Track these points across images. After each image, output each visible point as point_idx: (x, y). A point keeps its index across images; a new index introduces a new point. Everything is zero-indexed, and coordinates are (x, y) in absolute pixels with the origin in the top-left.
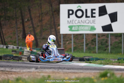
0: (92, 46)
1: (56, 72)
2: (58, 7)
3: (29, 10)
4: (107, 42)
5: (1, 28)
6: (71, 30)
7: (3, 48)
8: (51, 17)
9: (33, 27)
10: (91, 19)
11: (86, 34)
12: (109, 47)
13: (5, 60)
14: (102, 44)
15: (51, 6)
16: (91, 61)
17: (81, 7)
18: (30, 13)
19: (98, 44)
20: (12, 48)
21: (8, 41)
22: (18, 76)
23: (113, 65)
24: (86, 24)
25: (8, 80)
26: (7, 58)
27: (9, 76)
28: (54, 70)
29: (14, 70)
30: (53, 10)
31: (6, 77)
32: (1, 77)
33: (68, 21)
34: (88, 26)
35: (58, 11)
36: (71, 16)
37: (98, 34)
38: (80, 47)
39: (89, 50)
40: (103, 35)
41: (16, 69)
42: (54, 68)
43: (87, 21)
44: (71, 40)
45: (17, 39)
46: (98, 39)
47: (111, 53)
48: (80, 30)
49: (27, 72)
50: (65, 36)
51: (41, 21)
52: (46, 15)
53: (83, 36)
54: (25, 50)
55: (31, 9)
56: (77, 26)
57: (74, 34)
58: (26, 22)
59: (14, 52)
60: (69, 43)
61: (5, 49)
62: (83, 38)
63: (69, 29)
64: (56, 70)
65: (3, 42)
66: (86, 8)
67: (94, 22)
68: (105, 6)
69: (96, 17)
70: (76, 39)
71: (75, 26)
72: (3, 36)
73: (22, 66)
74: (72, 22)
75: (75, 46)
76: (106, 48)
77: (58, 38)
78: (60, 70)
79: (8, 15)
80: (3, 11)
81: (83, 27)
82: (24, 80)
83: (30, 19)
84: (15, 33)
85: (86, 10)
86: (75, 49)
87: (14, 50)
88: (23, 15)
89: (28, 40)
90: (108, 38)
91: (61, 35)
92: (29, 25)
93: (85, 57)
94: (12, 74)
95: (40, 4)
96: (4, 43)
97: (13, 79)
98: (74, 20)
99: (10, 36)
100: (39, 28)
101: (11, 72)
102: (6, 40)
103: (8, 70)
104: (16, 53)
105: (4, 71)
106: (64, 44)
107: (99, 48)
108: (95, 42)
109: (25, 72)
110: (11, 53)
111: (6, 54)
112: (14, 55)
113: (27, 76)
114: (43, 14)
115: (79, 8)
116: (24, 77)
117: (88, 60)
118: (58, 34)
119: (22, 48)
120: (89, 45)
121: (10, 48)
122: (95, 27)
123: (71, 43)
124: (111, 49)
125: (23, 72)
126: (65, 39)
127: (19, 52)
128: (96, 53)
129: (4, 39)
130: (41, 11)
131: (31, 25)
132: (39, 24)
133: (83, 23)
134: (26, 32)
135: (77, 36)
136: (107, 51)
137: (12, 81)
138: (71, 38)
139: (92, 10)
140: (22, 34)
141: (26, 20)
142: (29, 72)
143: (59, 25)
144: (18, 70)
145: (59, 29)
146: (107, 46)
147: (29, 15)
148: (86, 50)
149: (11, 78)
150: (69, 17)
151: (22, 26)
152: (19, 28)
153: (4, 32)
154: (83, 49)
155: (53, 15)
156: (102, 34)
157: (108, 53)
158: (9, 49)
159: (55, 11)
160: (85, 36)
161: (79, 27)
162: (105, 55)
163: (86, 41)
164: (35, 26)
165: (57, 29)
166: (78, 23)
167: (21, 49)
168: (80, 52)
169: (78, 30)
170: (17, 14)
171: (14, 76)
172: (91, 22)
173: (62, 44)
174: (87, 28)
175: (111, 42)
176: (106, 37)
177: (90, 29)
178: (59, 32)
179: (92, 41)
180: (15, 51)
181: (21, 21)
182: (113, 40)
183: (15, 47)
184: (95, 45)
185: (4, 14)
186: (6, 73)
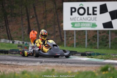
0: (94, 42)
1: (60, 66)
2: (61, 5)
3: (34, 8)
4: (107, 38)
5: (8, 25)
6: (73, 27)
7: (9, 43)
8: (55, 15)
9: (38, 24)
10: (92, 16)
11: (87, 30)
12: (110, 43)
13: (11, 55)
14: (102, 40)
15: (55, 4)
16: (93, 56)
17: (83, 5)
18: (35, 10)
19: (99, 40)
20: (18, 43)
21: (14, 36)
22: (24, 70)
23: (113, 60)
24: (87, 21)
25: (15, 73)
26: (14, 52)
27: (15, 69)
28: (58, 64)
29: (20, 64)
30: (57, 8)
31: (12, 70)
32: (8, 70)
33: (71, 18)
34: (89, 23)
35: (61, 9)
36: (73, 13)
37: (99, 31)
38: (82, 43)
39: (91, 45)
40: (104, 32)
41: (21, 63)
42: (58, 62)
43: (89, 19)
44: (74, 36)
45: (22, 35)
46: (99, 36)
47: (111, 48)
48: (82, 27)
49: (32, 66)
50: (68, 32)
51: (45, 18)
52: (50, 12)
53: (85, 32)
54: (31, 45)
55: (36, 7)
56: (79, 23)
57: (76, 31)
58: (31, 19)
59: (19, 47)
60: (71, 39)
61: (11, 44)
62: (85, 34)
63: (72, 25)
64: (60, 64)
65: (10, 37)
66: (88, 6)
67: (95, 19)
68: (105, 5)
69: (97, 14)
70: (78, 35)
71: (77, 23)
72: (10, 32)
73: (27, 60)
74: (75, 19)
75: (77, 42)
76: (106, 44)
77: (62, 34)
78: (63, 64)
79: (15, 12)
80: (10, 8)
81: (85, 24)
82: (29, 73)
83: (35, 16)
84: (21, 29)
85: (88, 8)
86: (77, 44)
87: (19, 45)
88: (28, 12)
89: (32, 36)
90: (109, 34)
91: (64, 31)
92: (34, 22)
93: (86, 52)
94: (18, 67)
95: (45, 2)
96: (10, 39)
97: (19, 72)
98: (77, 17)
99: (16, 32)
100: (43, 24)
101: (17, 66)
102: (12, 36)
103: (14, 64)
104: (22, 48)
105: (11, 64)
106: (67, 40)
107: (100, 44)
108: (96, 38)
109: (30, 66)
110: (17, 48)
111: (12, 49)
112: (20, 50)
113: (32, 70)
114: (47, 11)
115: (81, 6)
116: (29, 70)
117: (90, 55)
118: (61, 30)
119: (28, 43)
120: (91, 40)
121: (17, 43)
122: (96, 24)
123: (74, 38)
124: (111, 44)
125: (28, 66)
126: (67, 35)
127: (24, 47)
128: (97, 48)
129: (10, 35)
130: (45, 8)
131: (36, 22)
132: (43, 21)
133: (85, 20)
134: (31, 28)
135: (79, 33)
136: (107, 46)
137: (18, 74)
138: (74, 34)
139: (94, 8)
140: (27, 30)
141: (31, 17)
142: (34, 66)
143: (62, 22)
144: (23, 64)
145: (62, 26)
146: (108, 42)
147: (34, 13)
148: (88, 45)
149: (17, 71)
150: (71, 14)
151: (27, 23)
152: (25, 24)
153: (10, 28)
154: (85, 45)
155: (56, 12)
156: (103, 30)
157: (108, 49)
158: (15, 44)
159: (58, 9)
160: (87, 32)
161: (82, 24)
162: (105, 50)
163: (88, 37)
164: (40, 23)
165: (60, 26)
166: (80, 20)
167: (26, 44)
168: (82, 48)
169: (80, 27)
170: (22, 11)
171: (20, 69)
172: (93, 19)
173: (65, 39)
174: (89, 25)
175: (111, 38)
176: (107, 33)
177: (91, 26)
178: (62, 28)
179: (94, 37)
180: (21, 46)
181: (26, 18)
182: (113, 37)
183: (20, 42)
184: (96, 41)
185: (10, 11)
186: (12, 67)
